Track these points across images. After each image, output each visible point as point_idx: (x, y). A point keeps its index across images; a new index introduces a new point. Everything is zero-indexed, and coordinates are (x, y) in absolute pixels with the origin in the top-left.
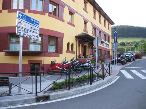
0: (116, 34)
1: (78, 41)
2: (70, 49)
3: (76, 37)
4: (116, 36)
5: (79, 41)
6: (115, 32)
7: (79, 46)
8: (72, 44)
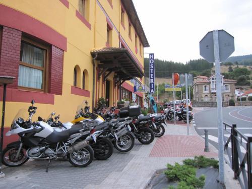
0: (153, 64)
1: (96, 66)
2: (80, 85)
3: (93, 54)
4: (153, 68)
5: (99, 66)
6: (152, 61)
7: (98, 79)
8: (85, 73)
